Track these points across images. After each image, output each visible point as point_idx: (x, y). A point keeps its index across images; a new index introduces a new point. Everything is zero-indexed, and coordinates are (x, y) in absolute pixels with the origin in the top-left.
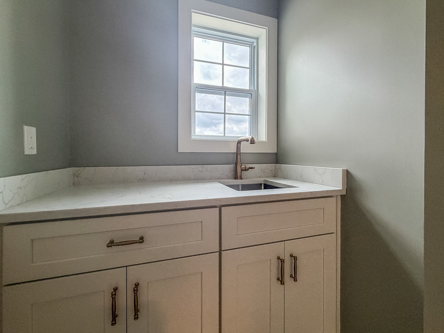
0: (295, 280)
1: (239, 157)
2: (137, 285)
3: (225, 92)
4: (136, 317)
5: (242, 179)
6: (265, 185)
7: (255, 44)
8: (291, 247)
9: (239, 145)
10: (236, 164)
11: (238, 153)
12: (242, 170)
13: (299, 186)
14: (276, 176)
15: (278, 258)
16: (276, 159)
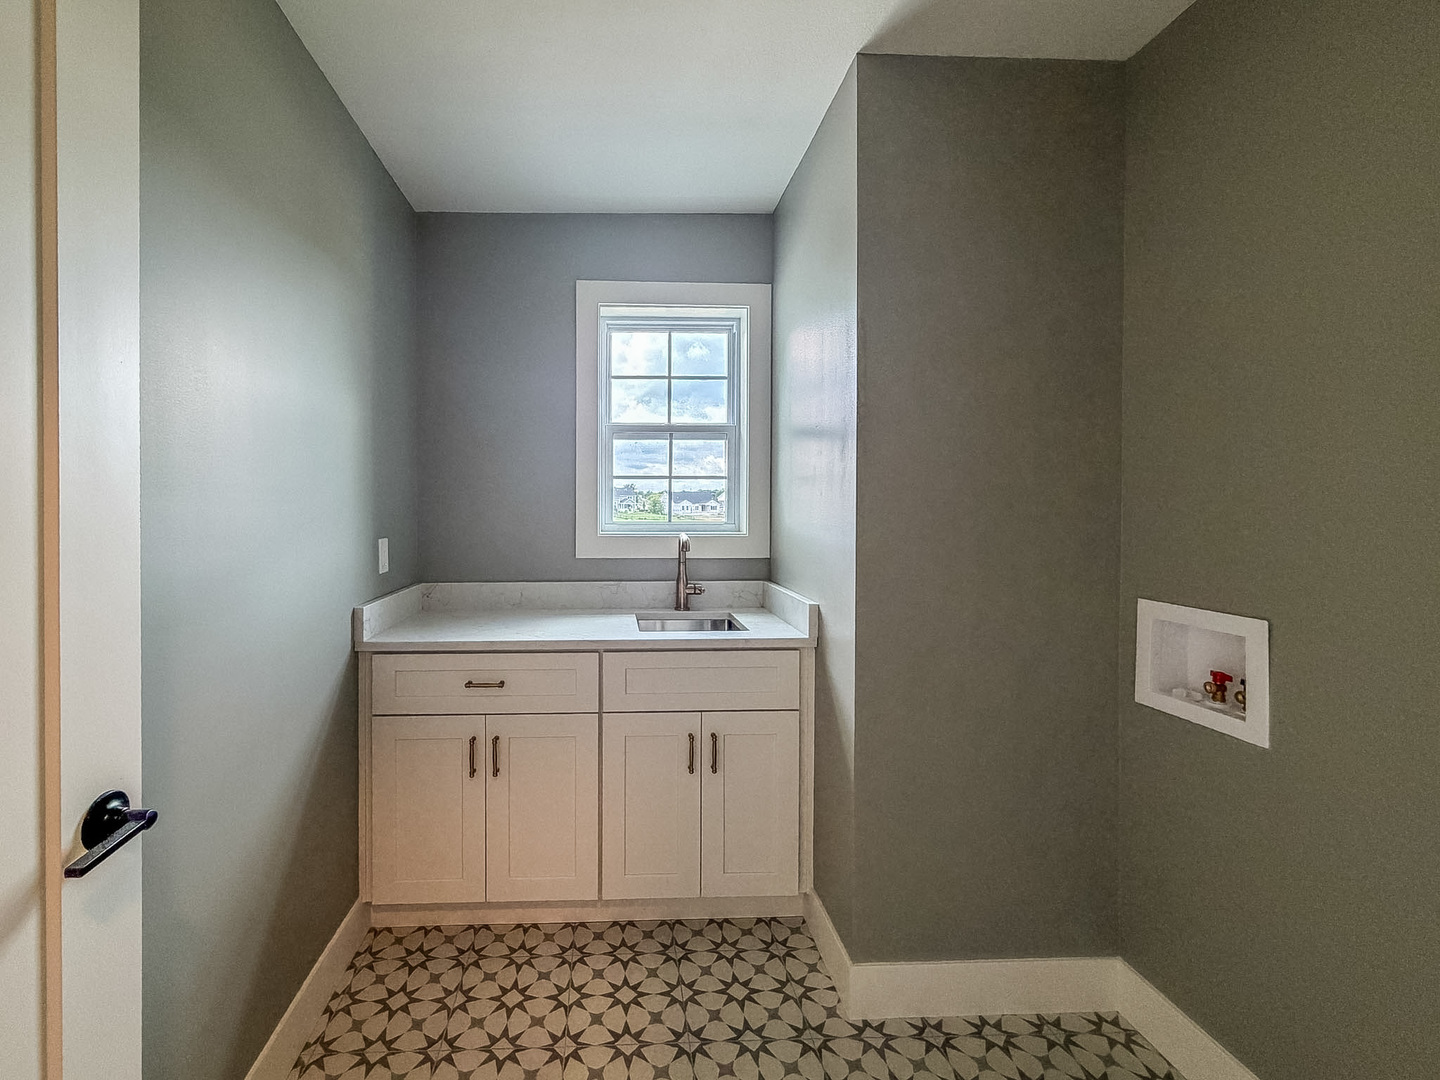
0: (716, 772)
1: (682, 568)
2: (497, 739)
3: (671, 435)
4: (496, 772)
5: (688, 609)
6: (730, 623)
7: (735, 330)
8: (713, 723)
10: (678, 581)
11: (682, 560)
12: (688, 594)
13: (756, 627)
14: (764, 606)
15: (690, 735)
16: (767, 570)
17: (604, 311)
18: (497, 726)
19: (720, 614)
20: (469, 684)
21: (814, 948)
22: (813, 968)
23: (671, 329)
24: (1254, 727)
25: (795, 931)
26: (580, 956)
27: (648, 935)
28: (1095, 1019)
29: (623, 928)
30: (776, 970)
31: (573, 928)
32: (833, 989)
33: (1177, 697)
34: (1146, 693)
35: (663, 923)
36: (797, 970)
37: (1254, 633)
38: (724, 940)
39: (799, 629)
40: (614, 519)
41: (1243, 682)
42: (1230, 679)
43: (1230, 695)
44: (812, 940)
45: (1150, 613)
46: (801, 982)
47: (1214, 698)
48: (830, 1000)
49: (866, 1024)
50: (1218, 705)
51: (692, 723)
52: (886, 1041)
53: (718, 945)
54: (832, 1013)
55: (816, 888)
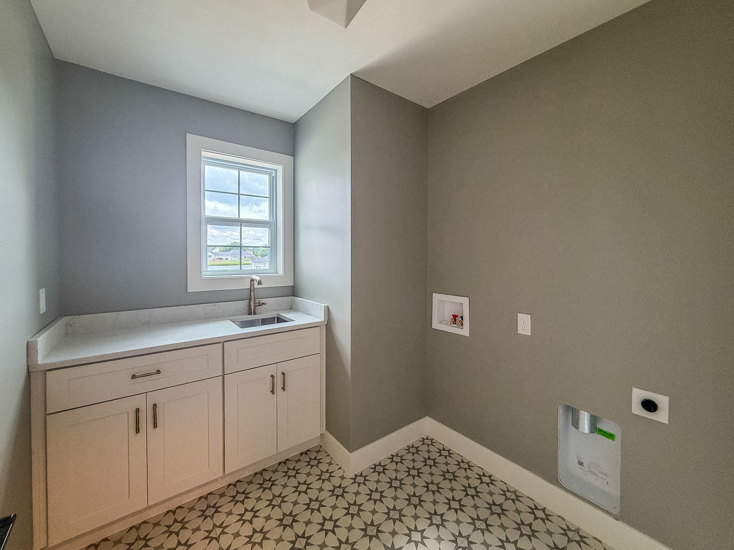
0: (284, 390)
1: (252, 293)
2: (155, 405)
3: (241, 224)
4: (155, 426)
5: (256, 314)
6: (278, 318)
7: (274, 175)
8: (282, 367)
9: (252, 282)
10: (250, 300)
11: (251, 289)
12: (255, 306)
13: (297, 319)
14: (292, 308)
15: (272, 376)
16: (293, 291)
17: (204, 154)
18: (153, 398)
19: (273, 314)
20: (134, 377)
21: (328, 455)
22: (330, 464)
23: (239, 169)
24: (465, 331)
25: (318, 452)
26: (215, 509)
27: (250, 483)
28: (422, 440)
29: (235, 485)
30: (315, 471)
31: (205, 498)
32: (340, 468)
33: (443, 324)
34: (436, 325)
35: (256, 474)
36: (324, 467)
37: (465, 301)
38: (289, 469)
39: (319, 317)
40: (208, 270)
41: (462, 317)
42: (457, 316)
43: (458, 321)
44: (326, 452)
45: (436, 297)
46: (327, 472)
47: (453, 323)
48: (339, 473)
49: (356, 476)
50: (454, 325)
51: (272, 370)
52: (365, 478)
53: (286, 472)
54: (343, 478)
55: (327, 429)
